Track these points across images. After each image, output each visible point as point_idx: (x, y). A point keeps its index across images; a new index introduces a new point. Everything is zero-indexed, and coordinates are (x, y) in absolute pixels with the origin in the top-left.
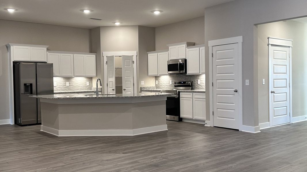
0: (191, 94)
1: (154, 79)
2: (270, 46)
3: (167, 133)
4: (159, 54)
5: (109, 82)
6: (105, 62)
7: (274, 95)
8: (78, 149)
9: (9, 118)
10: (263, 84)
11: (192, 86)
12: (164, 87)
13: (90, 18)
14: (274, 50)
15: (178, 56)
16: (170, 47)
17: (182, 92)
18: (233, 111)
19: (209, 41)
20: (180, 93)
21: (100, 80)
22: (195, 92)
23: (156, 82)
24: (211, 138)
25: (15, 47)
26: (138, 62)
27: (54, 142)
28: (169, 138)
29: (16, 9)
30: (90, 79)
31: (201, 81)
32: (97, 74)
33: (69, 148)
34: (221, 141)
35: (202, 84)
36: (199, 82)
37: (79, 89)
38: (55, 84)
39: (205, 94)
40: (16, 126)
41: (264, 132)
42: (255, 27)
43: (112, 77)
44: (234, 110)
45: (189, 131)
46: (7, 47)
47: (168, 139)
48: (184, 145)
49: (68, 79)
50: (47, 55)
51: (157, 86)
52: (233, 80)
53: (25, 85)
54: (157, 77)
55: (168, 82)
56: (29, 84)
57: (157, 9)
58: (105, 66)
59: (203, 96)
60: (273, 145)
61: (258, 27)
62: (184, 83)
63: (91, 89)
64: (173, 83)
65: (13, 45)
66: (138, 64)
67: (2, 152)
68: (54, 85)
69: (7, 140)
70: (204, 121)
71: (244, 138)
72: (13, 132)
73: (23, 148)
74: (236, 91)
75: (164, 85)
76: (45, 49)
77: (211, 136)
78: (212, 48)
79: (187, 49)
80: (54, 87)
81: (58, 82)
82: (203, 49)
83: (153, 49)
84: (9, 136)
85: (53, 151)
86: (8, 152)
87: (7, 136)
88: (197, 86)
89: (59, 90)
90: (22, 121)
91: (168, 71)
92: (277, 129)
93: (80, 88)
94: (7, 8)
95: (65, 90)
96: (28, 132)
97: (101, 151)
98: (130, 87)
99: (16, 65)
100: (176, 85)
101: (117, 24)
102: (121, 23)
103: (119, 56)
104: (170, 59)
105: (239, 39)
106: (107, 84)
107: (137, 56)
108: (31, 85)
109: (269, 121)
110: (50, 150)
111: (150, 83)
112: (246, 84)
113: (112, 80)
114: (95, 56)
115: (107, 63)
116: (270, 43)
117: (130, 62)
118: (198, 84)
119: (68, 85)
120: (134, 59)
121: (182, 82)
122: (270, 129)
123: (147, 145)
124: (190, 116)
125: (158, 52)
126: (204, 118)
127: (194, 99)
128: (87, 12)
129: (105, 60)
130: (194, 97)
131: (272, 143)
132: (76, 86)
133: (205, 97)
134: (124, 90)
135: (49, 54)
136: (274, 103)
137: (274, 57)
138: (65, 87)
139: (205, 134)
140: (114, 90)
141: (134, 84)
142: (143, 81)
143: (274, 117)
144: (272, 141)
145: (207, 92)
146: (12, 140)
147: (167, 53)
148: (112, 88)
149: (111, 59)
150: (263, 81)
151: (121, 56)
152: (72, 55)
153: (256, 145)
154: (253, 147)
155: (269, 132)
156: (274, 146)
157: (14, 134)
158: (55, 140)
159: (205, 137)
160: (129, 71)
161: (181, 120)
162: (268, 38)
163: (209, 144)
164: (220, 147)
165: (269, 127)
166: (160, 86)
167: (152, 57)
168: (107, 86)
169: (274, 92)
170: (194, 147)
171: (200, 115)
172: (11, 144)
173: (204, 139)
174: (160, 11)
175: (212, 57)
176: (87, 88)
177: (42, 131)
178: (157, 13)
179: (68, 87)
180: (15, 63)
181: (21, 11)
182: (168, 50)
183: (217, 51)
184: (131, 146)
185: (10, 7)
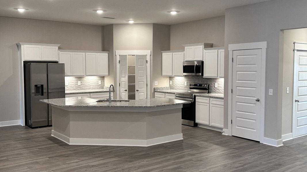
0: (208, 99)
1: (168, 79)
2: (295, 51)
3: (183, 143)
4: (174, 53)
5: (122, 81)
6: (118, 61)
7: (298, 104)
8: (89, 164)
9: (19, 119)
10: (288, 92)
11: (208, 89)
12: (179, 88)
13: (103, 17)
14: (299, 56)
15: (194, 57)
16: (186, 48)
17: (198, 96)
18: (254, 121)
19: (229, 45)
20: (196, 97)
21: (113, 86)
22: (212, 97)
23: (170, 82)
24: (231, 153)
25: (25, 46)
26: (152, 61)
27: (64, 153)
28: (185, 151)
29: (27, 8)
30: (103, 78)
31: (218, 84)
32: (110, 74)
33: (81, 163)
34: (242, 158)
35: (219, 88)
36: (216, 85)
37: (90, 88)
38: (66, 83)
39: (223, 100)
40: (26, 128)
41: (287, 145)
42: (281, 32)
43: (125, 77)
44: (256, 120)
45: (206, 141)
46: (18, 46)
47: (184, 154)
48: (202, 162)
49: (80, 78)
50: (59, 55)
51: (171, 87)
52: (255, 88)
53: (36, 86)
54: (171, 78)
55: (183, 83)
56: (40, 86)
57: (173, 10)
58: (118, 65)
59: (222, 102)
60: (300, 165)
61: (284, 33)
62: (201, 85)
63: (103, 88)
64: (189, 84)
65: (23, 45)
66: (152, 64)
67: (11, 166)
68: (66, 85)
69: (16, 148)
70: (222, 129)
71: (267, 153)
72: (23, 136)
73: (32, 161)
74: (258, 101)
75: (179, 86)
76: (57, 48)
77: (231, 150)
78: (233, 52)
79: (205, 50)
80: (65, 87)
81: (69, 82)
82: (222, 52)
83: (168, 48)
84: (18, 142)
85: (64, 166)
86: (17, 166)
87: (16, 142)
88: (214, 90)
89: (71, 90)
90: (33, 121)
91: (183, 73)
92: (300, 142)
93: (92, 87)
94: (17, 7)
95: (77, 89)
96: (38, 137)
97: (114, 169)
98: (143, 88)
99: (26, 65)
100: (191, 87)
101: (131, 22)
102: (135, 21)
103: (133, 55)
104: (185, 60)
105: (263, 45)
106: (120, 84)
107: (150, 55)
108: (42, 86)
109: (292, 132)
110: (60, 165)
111: (163, 84)
112: (270, 94)
113: (124, 80)
114: (107, 54)
115: (119, 62)
116: (296, 48)
117: (143, 61)
118: (215, 88)
119: (80, 85)
120: (148, 58)
121: (198, 85)
122: (293, 141)
123: (162, 161)
124: (206, 123)
125: (173, 52)
126: (222, 126)
127: (210, 104)
128: (100, 12)
129: (118, 59)
130: (210, 103)
131: (298, 163)
132: (87, 85)
133: (223, 103)
134: (137, 91)
135: (60, 53)
136: (298, 112)
137: (299, 63)
138: (77, 86)
139: (223, 147)
140: (126, 90)
141: (147, 84)
142: (157, 82)
143: (297, 128)
144: (298, 159)
145: (225, 99)
146: (22, 149)
147: (183, 53)
148: (125, 88)
149: (123, 58)
150: (287, 89)
151: (134, 55)
152: (84, 54)
153: (280, 165)
154: (278, 168)
155: (292, 145)
156: (300, 167)
157: (24, 140)
158: (66, 150)
159: (224, 150)
160: (143, 71)
161: (196, 125)
162: (294, 43)
163: (230, 161)
164: (242, 168)
165: (292, 138)
166: (174, 87)
167: (166, 56)
168: (120, 86)
169: (298, 101)
170: (213, 166)
171: (217, 122)
172: (21, 154)
173: (223, 154)
174: (177, 12)
175: (232, 61)
176: (99, 87)
177: (53, 136)
178: (174, 13)
179: (79, 86)
180: (26, 63)
181: (31, 10)
182: (184, 51)
183: (238, 56)
184: (145, 162)
185: (20, 7)
